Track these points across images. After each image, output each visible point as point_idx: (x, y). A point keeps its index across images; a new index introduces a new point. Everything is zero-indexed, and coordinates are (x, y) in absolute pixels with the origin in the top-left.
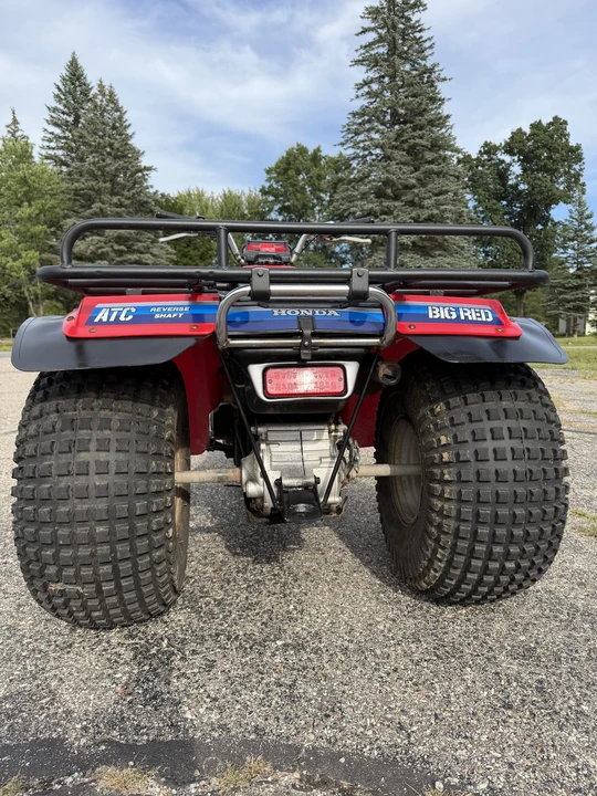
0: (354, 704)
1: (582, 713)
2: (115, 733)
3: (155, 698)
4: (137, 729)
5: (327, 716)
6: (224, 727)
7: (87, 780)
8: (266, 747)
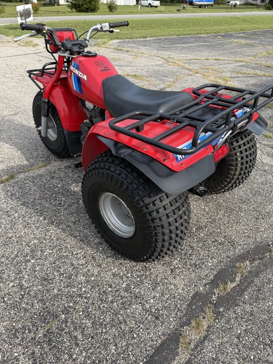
0: (233, 237)
1: (267, 212)
2: (204, 281)
3: (196, 266)
4: (206, 276)
5: (234, 244)
6: (221, 261)
7: (217, 295)
8: (234, 259)
